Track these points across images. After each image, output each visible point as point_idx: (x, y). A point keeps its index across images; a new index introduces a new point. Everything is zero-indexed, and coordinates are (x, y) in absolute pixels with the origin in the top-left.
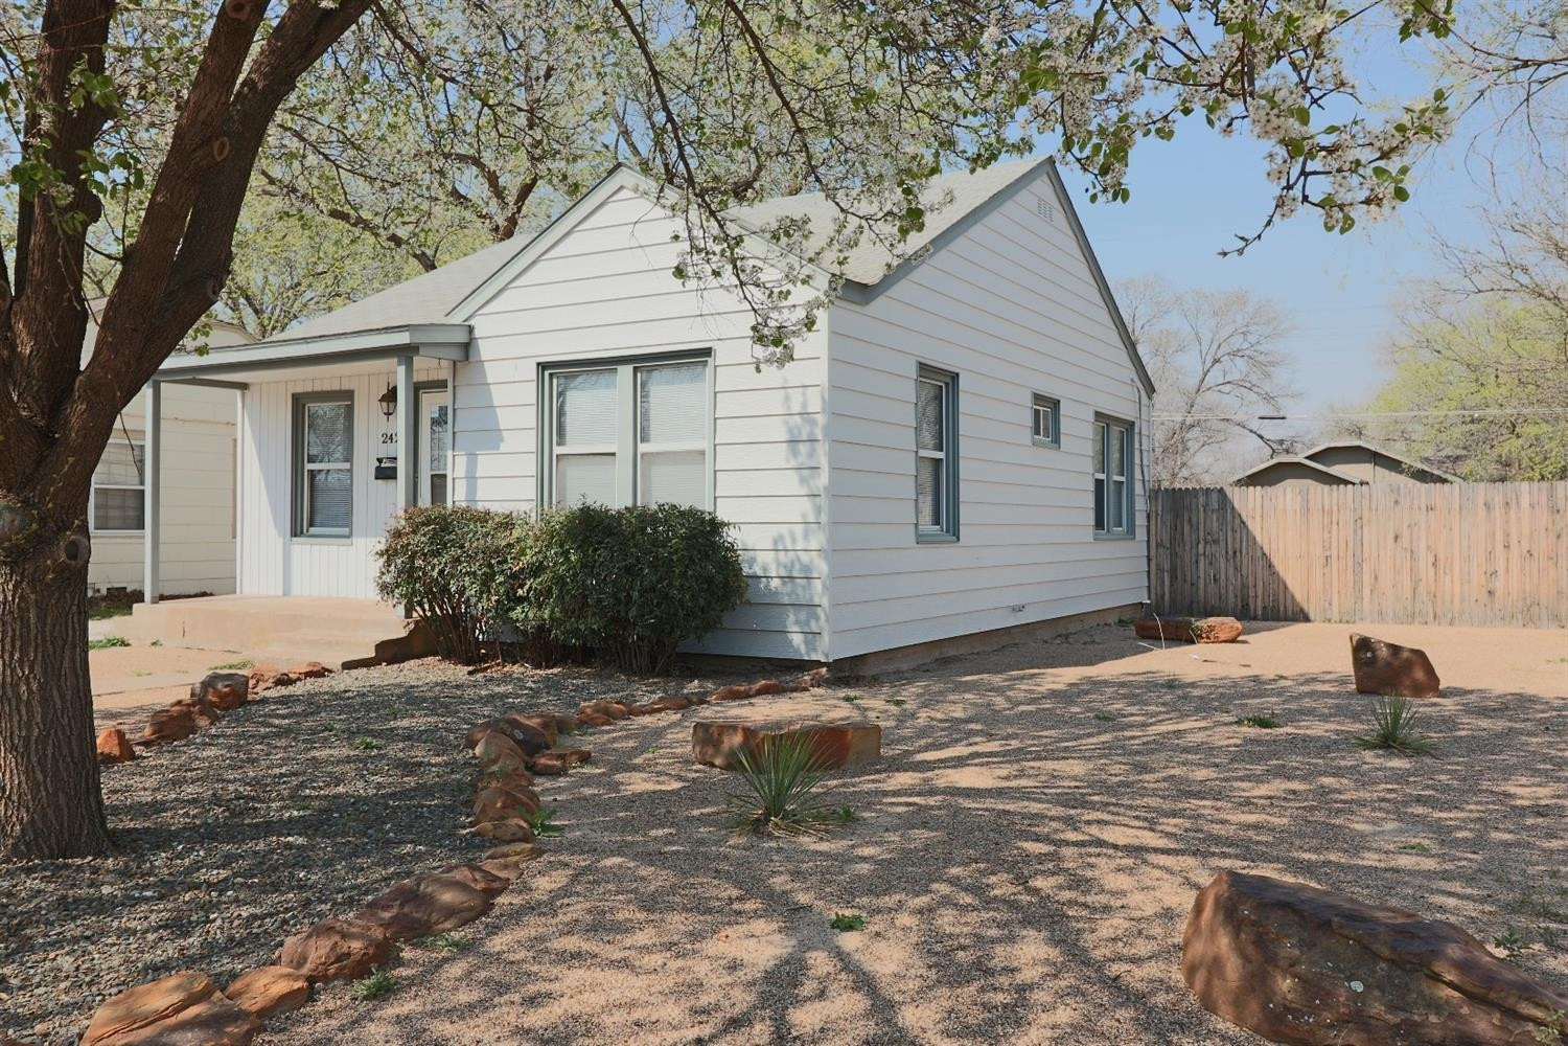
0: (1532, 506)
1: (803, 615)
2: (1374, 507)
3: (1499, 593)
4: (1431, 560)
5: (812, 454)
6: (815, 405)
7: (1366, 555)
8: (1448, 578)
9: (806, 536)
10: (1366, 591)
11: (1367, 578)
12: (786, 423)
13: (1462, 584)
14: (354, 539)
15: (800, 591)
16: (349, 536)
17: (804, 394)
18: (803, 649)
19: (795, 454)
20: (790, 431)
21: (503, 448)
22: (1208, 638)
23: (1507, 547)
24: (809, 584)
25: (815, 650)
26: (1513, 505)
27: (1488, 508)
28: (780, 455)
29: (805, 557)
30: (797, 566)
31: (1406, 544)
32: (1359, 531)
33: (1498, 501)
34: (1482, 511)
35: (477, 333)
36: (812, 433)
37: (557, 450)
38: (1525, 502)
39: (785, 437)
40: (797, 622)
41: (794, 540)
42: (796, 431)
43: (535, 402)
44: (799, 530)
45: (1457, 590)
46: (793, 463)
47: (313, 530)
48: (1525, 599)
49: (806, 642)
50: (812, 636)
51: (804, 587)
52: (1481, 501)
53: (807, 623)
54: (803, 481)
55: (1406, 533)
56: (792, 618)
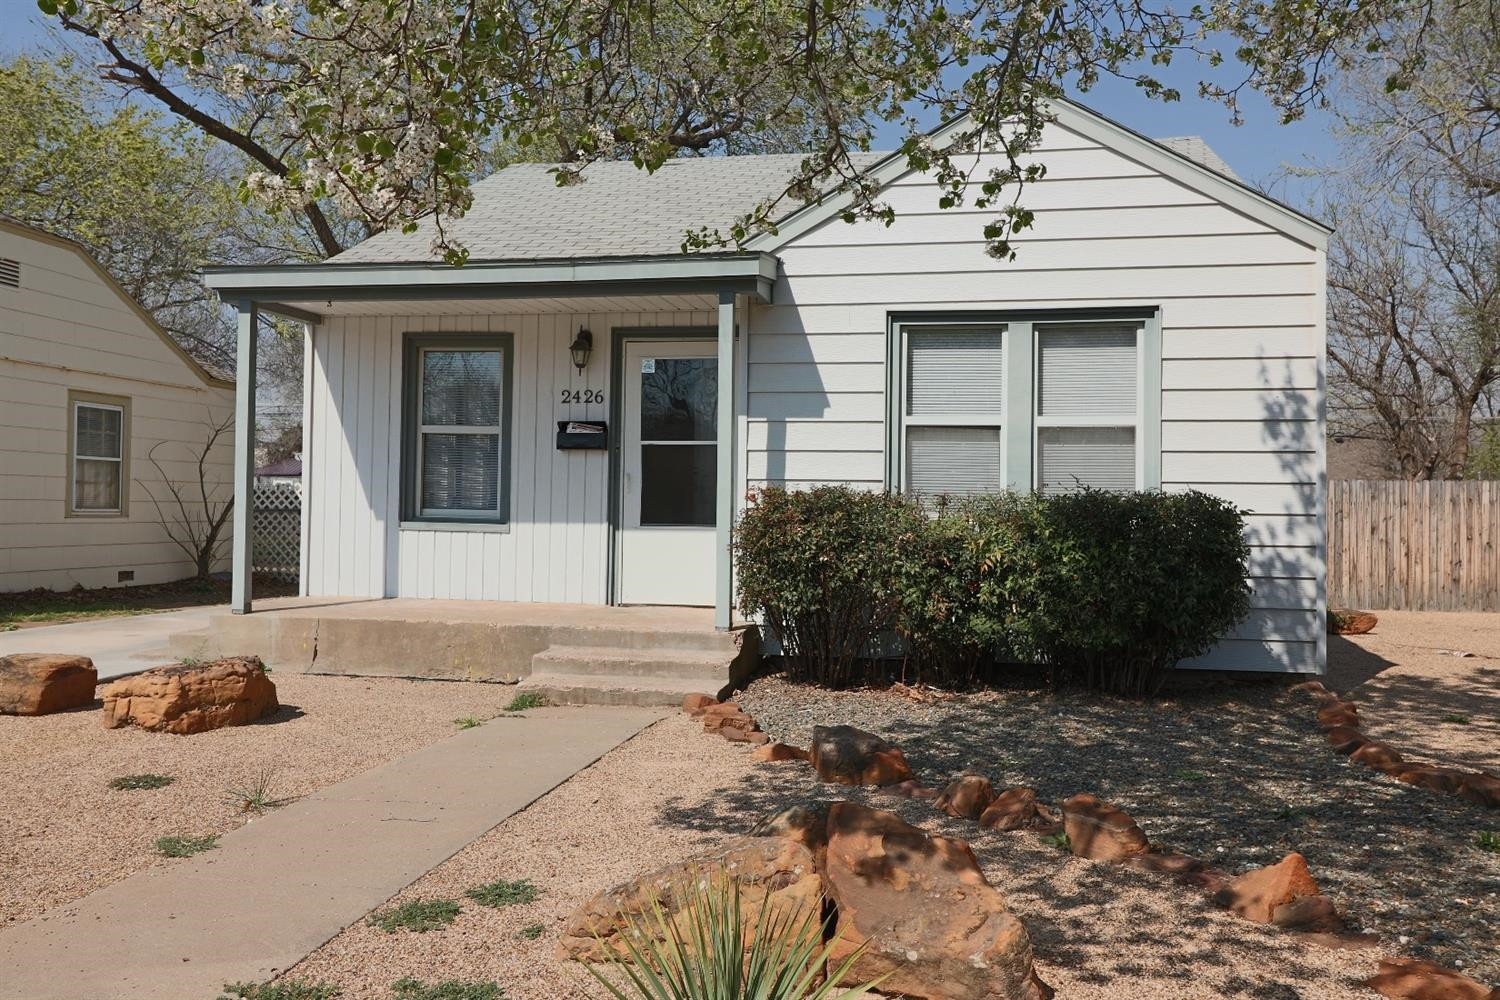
0: (1491, 503)
1: (1286, 620)
2: (1354, 500)
3: (1463, 581)
4: (1404, 551)
5: (1298, 436)
6: (1305, 377)
7: (1346, 546)
8: (1418, 569)
9: (1290, 530)
10: (1346, 579)
11: (1345, 567)
12: (1262, 398)
13: (1430, 572)
14: (513, 525)
15: (1282, 594)
16: (504, 519)
17: (1288, 366)
18: (1285, 659)
19: (1275, 435)
20: (1269, 408)
21: (828, 414)
22: (1349, 629)
23: (1469, 539)
24: (1295, 585)
25: (1303, 661)
26: (1475, 502)
27: (1454, 504)
28: (1254, 436)
29: (1288, 555)
30: (1278, 564)
31: (1382, 536)
32: (1339, 523)
33: (1463, 497)
34: (1448, 506)
35: (788, 270)
36: (1299, 412)
37: (907, 421)
38: (1486, 499)
39: (1263, 414)
40: (1277, 630)
41: (1273, 535)
42: (1276, 409)
43: (884, 360)
44: (1280, 524)
45: (1426, 579)
46: (1272, 445)
47: (429, 512)
48: (1484, 586)
49: (1289, 652)
50: (1294, 646)
51: (1286, 589)
52: (1448, 497)
53: (1292, 630)
54: (1286, 466)
55: (1382, 526)
56: (1270, 624)
